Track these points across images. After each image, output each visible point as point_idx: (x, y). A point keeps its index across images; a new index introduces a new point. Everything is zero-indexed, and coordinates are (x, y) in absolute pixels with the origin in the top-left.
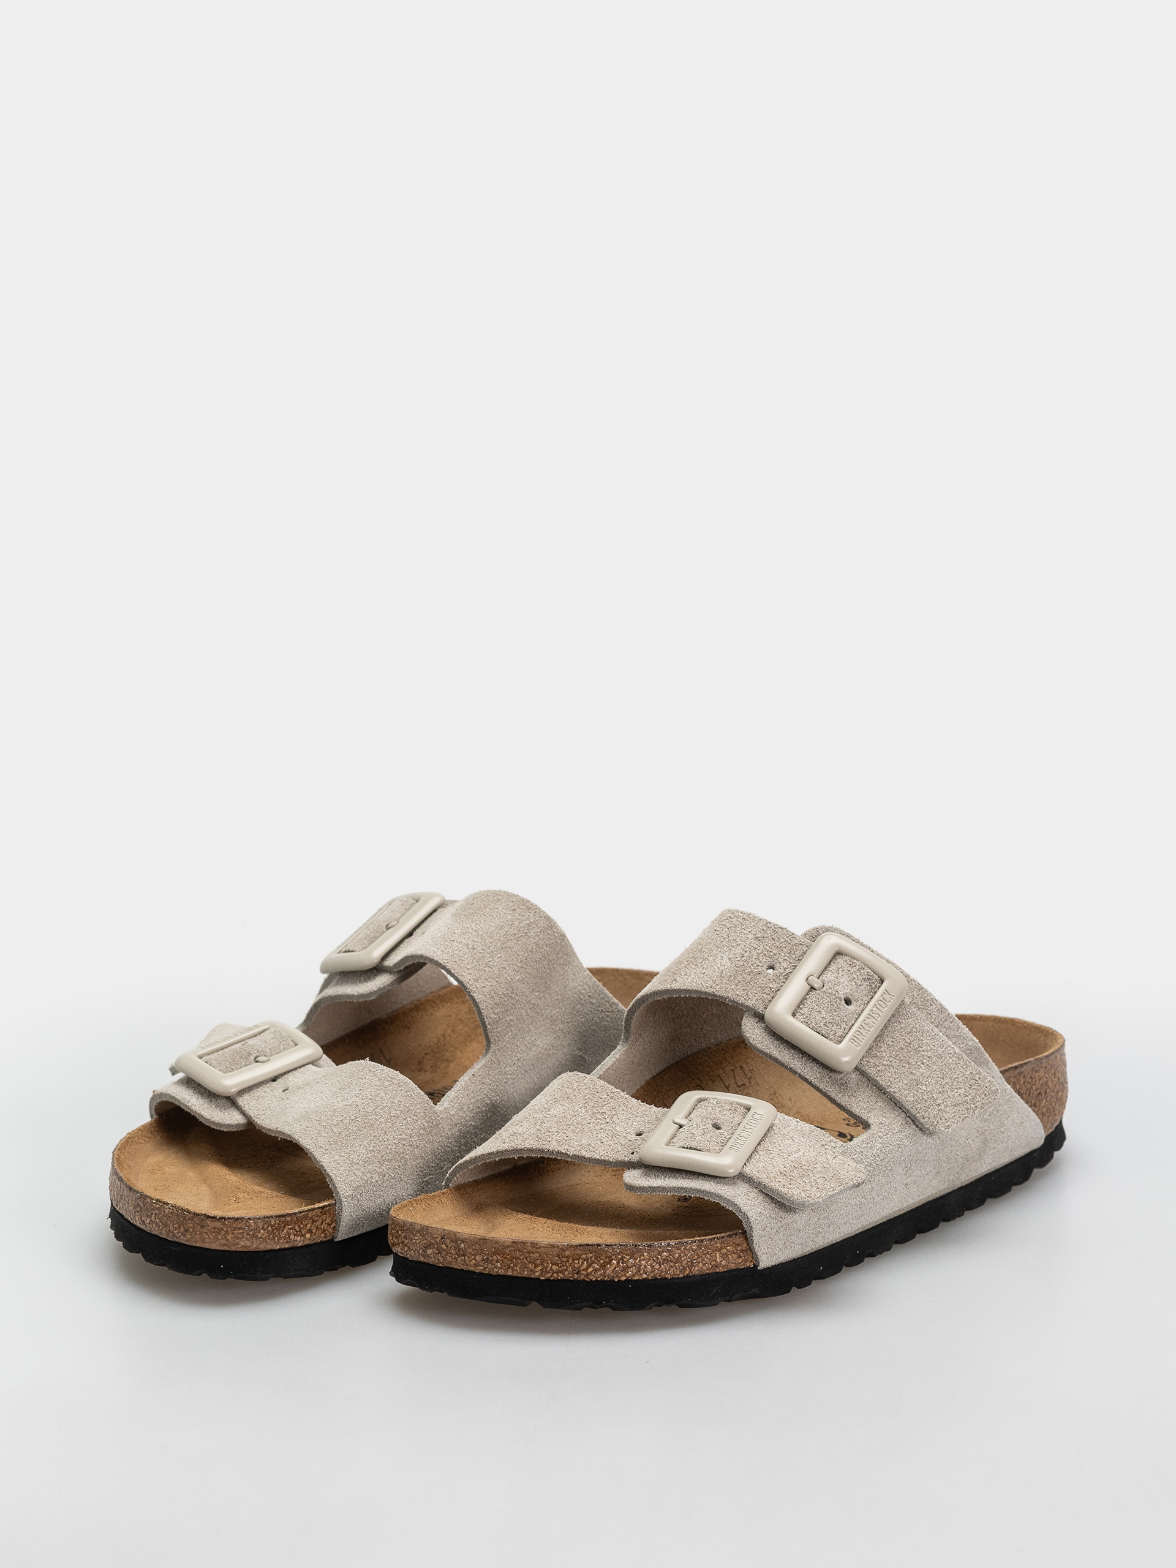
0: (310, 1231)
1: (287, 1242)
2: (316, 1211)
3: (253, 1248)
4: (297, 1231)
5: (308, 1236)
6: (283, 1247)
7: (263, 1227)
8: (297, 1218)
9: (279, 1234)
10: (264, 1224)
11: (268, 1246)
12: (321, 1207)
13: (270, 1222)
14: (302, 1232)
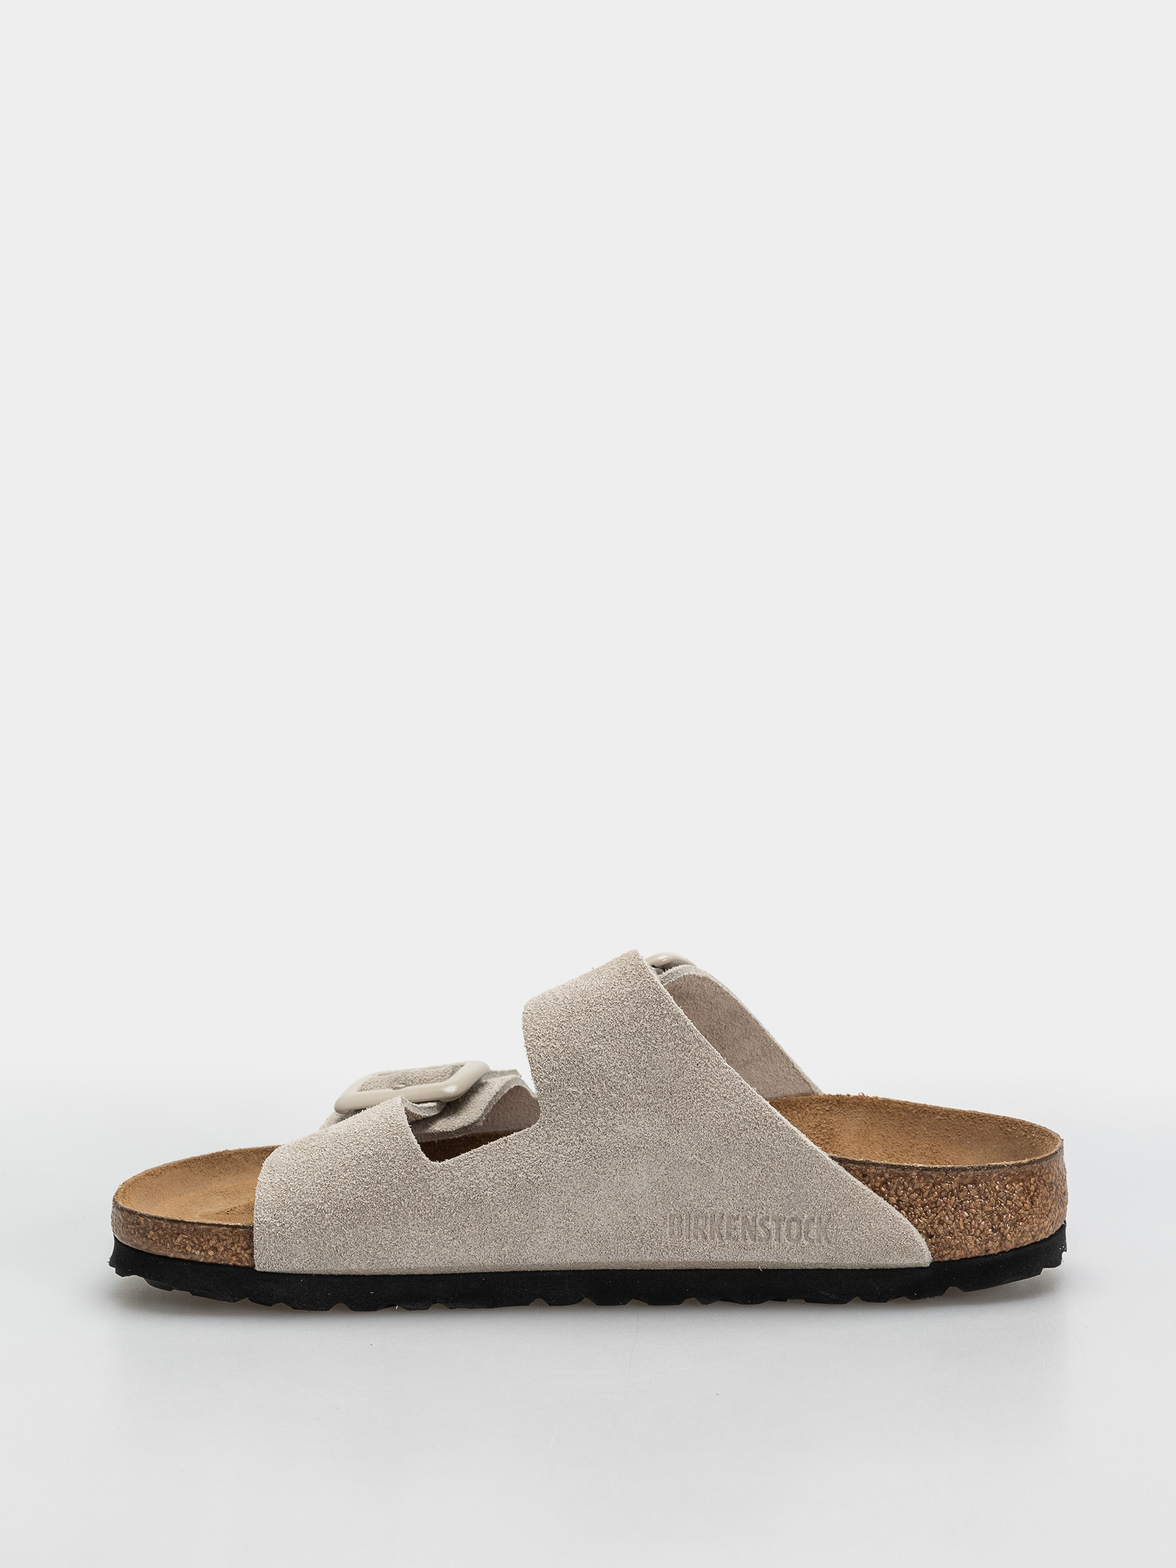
0: (215, 1249)
1: (185, 1254)
2: (223, 1228)
3: (144, 1248)
4: (195, 1244)
5: (211, 1253)
6: (177, 1257)
7: (153, 1228)
8: (195, 1230)
9: (172, 1240)
10: (155, 1224)
11: (160, 1252)
12: (231, 1226)
13: (161, 1224)
14: (202, 1247)
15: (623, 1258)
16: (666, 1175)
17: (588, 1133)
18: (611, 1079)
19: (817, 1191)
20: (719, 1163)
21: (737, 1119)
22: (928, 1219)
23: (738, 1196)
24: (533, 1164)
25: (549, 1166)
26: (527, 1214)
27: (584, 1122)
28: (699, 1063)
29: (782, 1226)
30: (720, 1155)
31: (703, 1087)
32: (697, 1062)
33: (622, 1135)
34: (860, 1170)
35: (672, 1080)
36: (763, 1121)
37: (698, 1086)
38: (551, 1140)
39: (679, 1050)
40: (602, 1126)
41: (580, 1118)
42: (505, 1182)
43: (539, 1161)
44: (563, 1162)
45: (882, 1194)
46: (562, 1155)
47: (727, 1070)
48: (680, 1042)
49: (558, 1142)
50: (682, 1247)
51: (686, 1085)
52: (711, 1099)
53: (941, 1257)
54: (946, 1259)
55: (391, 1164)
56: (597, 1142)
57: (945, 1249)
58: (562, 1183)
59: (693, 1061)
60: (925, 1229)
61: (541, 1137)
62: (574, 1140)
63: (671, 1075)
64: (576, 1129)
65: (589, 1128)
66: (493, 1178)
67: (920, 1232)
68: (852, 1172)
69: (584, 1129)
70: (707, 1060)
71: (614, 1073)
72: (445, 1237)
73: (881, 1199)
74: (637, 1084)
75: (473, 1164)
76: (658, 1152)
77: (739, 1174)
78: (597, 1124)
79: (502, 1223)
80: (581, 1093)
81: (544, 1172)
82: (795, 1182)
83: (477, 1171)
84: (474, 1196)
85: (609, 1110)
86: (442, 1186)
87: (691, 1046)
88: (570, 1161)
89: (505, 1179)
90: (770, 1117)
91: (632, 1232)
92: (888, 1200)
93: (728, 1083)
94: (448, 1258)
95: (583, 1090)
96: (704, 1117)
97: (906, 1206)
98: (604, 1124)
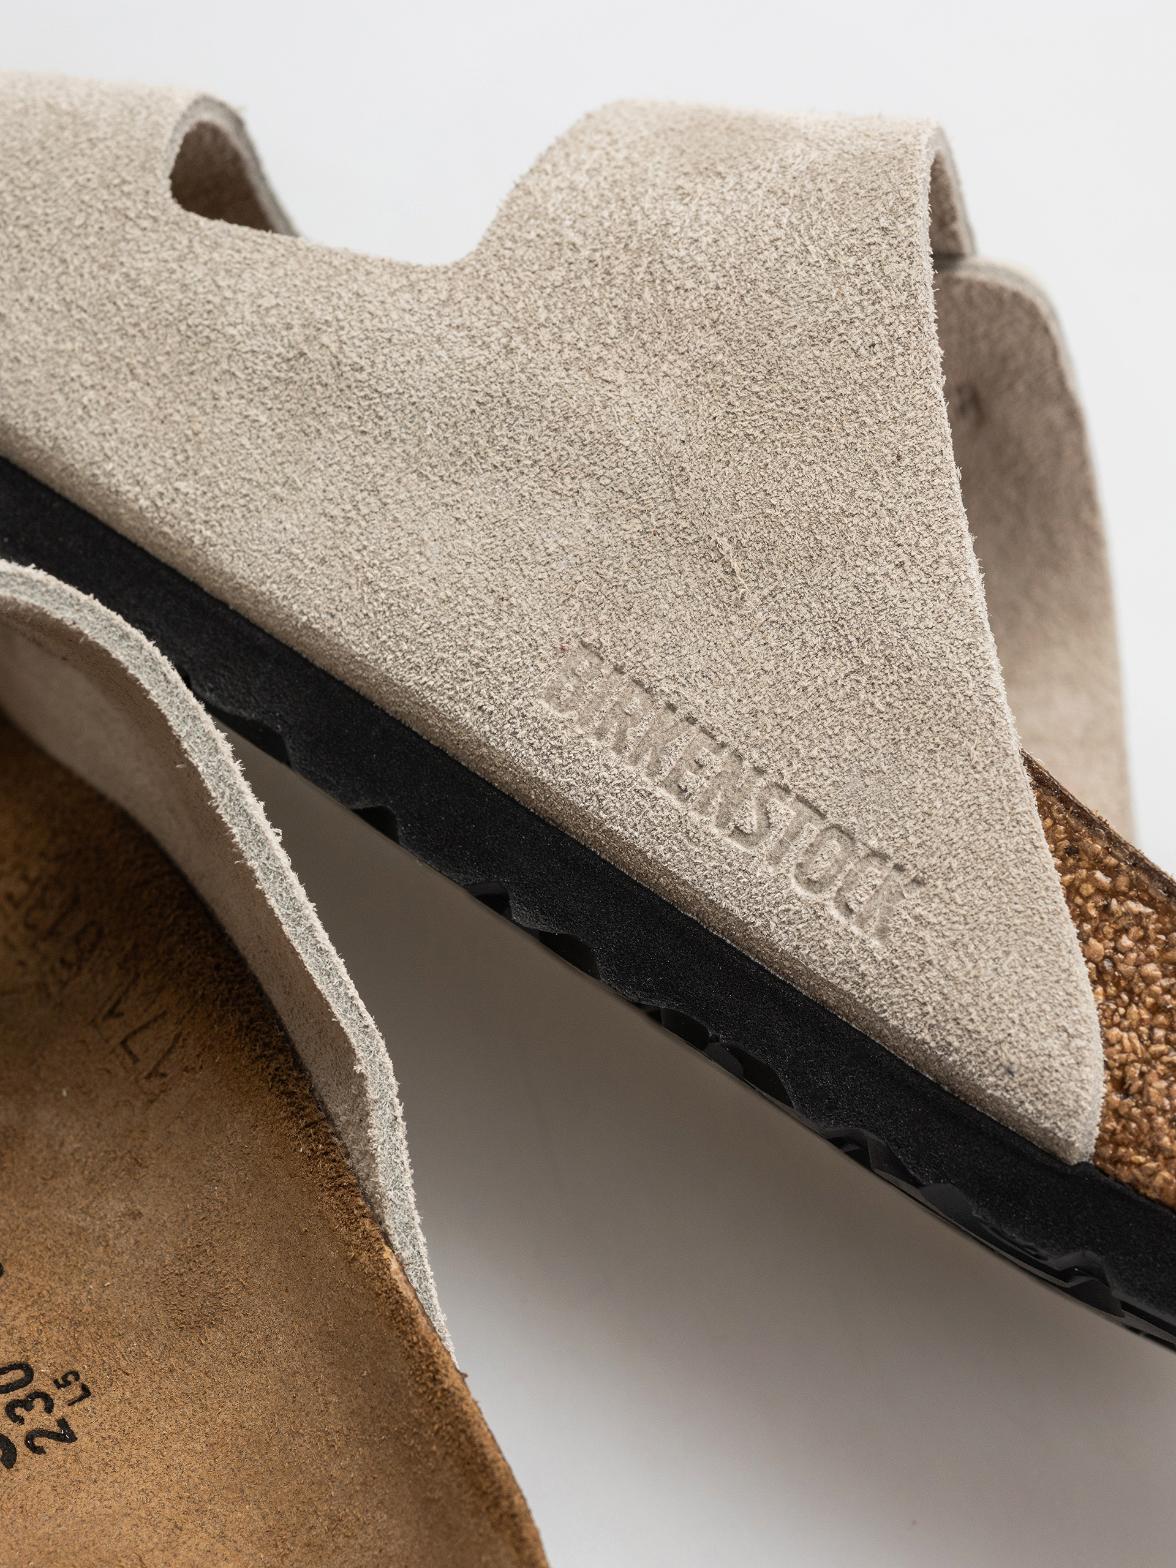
15: (411, 680)
16: (633, 546)
17: (533, 342)
18: (666, 262)
19: (938, 804)
20: (766, 592)
21: (874, 520)
22: (1147, 1047)
23: (756, 699)
24: (371, 335)
25: (402, 359)
26: (281, 437)
27: (542, 315)
28: (881, 343)
29: (805, 834)
30: (780, 577)
31: (851, 401)
32: (876, 340)
33: (602, 392)
34: (1070, 832)
35: (793, 342)
36: (929, 562)
37: (841, 391)
38: (447, 310)
39: (854, 286)
40: (574, 346)
41: (540, 303)
42: (284, 333)
43: (387, 335)
44: (435, 370)
45: (1080, 916)
46: (443, 353)
47: (930, 403)
48: (869, 268)
49: (458, 321)
50: (555, 738)
51: (817, 373)
52: (850, 439)
53: (1117, 1161)
54: (1125, 1174)
55: (84, 145)
56: (538, 372)
57: (1138, 1145)
58: (399, 415)
59: (867, 330)
60: (1123, 1066)
61: (431, 291)
62: (492, 338)
63: (799, 330)
64: (516, 319)
65: (545, 335)
66: (267, 310)
67: (1107, 1067)
68: (1049, 821)
69: (531, 329)
70: (901, 349)
71: (683, 253)
72: (76, 369)
73: (1071, 929)
74: (713, 304)
75: (249, 256)
76: (651, 480)
77: (793, 649)
78: (568, 337)
79: (218, 422)
80: (585, 253)
81: (381, 366)
82: (903, 747)
83: (246, 276)
84: (197, 321)
85: (614, 322)
86: (151, 255)
87: (885, 292)
88: (451, 377)
89: (289, 327)
90: (951, 564)
91: (473, 629)
92: (1083, 938)
93: (912, 430)
94: (51, 424)
95: (595, 250)
96: (806, 469)
97: (1117, 985)
98: (581, 344)
